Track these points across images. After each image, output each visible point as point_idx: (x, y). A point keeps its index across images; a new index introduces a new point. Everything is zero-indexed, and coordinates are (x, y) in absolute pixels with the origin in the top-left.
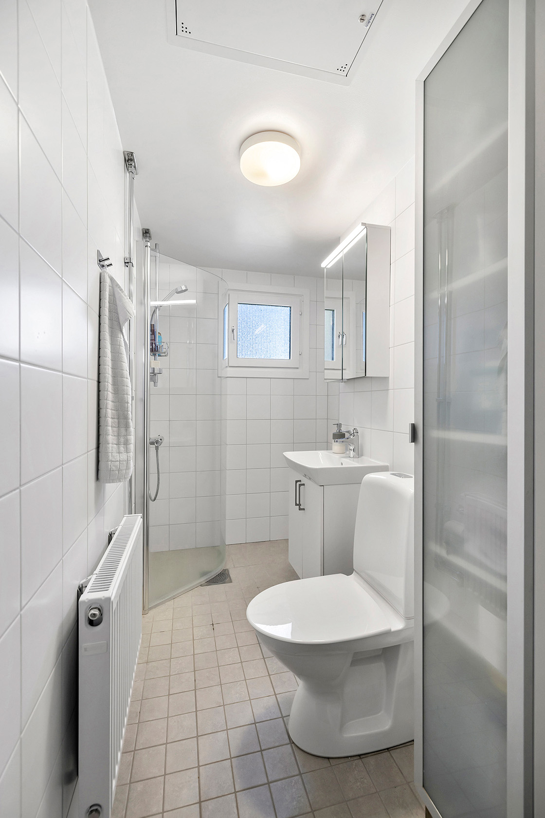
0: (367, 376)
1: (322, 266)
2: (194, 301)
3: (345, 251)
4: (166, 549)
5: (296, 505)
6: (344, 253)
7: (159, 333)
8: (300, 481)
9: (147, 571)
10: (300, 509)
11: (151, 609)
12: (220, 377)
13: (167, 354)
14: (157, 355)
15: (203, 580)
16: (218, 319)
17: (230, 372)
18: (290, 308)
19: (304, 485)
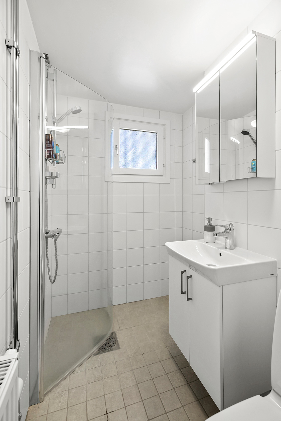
0: (258, 176)
1: (193, 91)
2: (86, 127)
3: (222, 71)
4: (65, 313)
5: (182, 293)
6: (221, 72)
7: (57, 144)
8: (185, 271)
9: (42, 357)
10: (188, 299)
11: (45, 395)
12: (107, 182)
13: (65, 161)
14: (55, 163)
15: (95, 349)
16: (105, 139)
17: (116, 178)
18: (157, 133)
19: (191, 276)
